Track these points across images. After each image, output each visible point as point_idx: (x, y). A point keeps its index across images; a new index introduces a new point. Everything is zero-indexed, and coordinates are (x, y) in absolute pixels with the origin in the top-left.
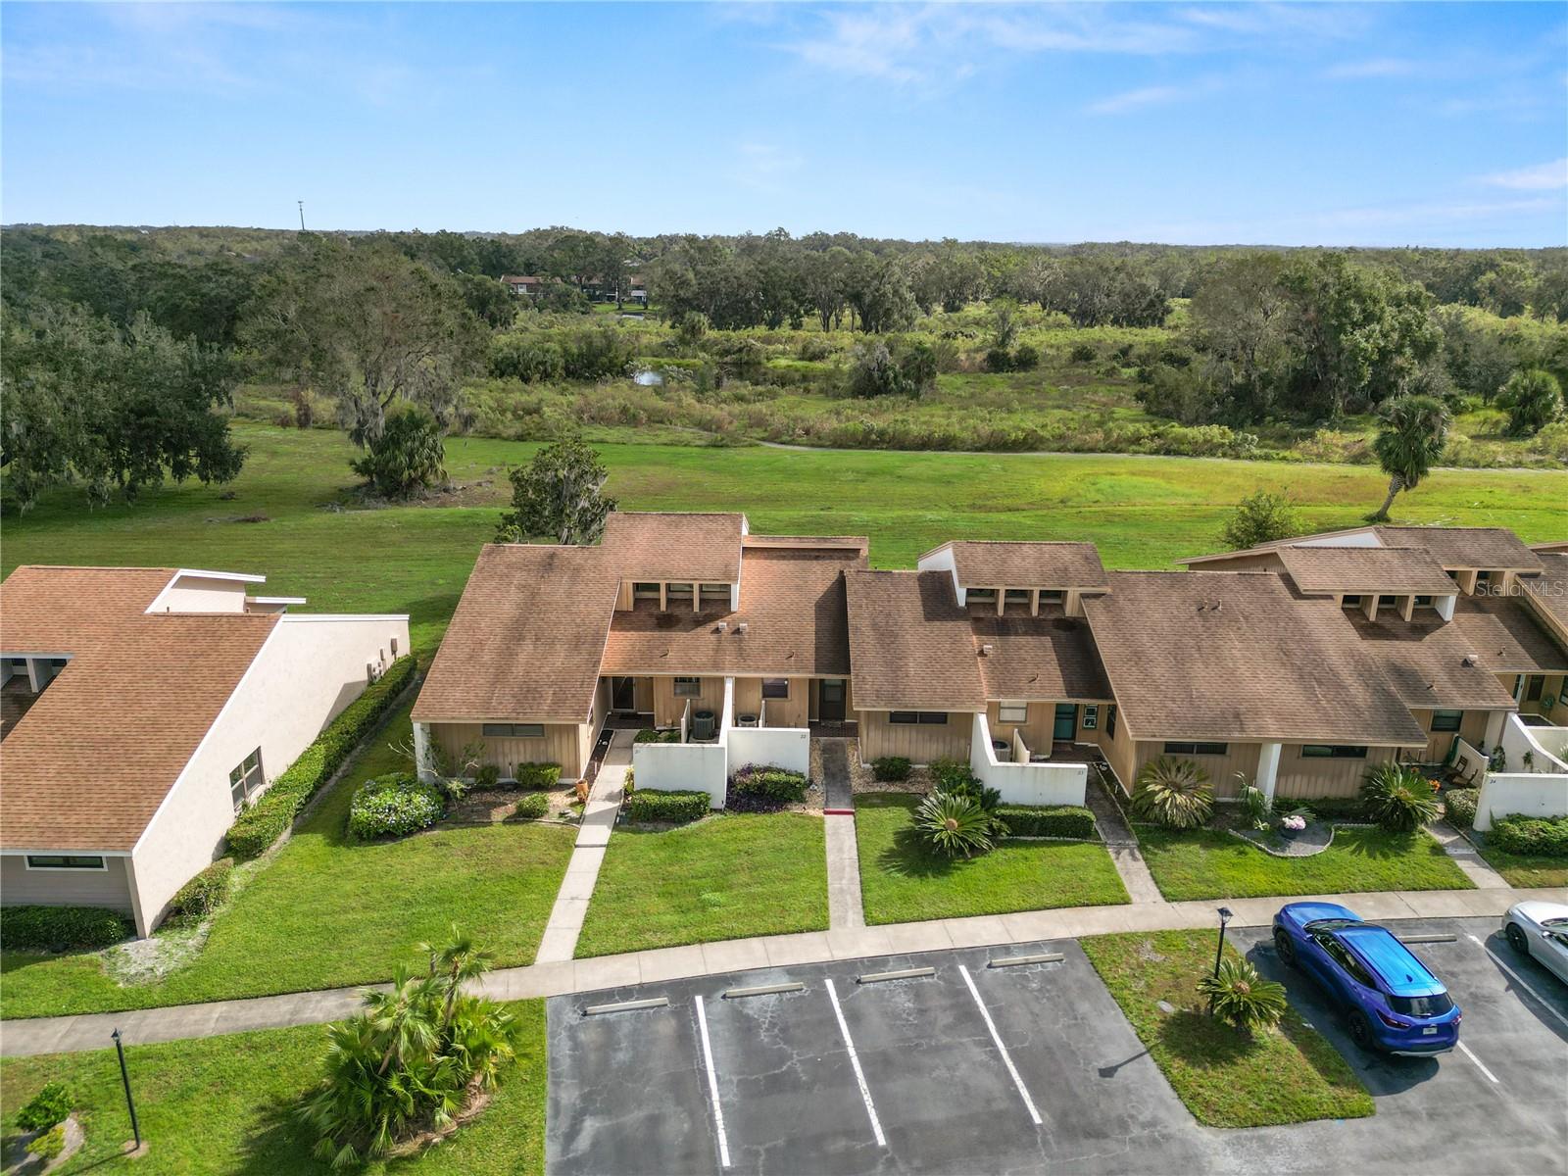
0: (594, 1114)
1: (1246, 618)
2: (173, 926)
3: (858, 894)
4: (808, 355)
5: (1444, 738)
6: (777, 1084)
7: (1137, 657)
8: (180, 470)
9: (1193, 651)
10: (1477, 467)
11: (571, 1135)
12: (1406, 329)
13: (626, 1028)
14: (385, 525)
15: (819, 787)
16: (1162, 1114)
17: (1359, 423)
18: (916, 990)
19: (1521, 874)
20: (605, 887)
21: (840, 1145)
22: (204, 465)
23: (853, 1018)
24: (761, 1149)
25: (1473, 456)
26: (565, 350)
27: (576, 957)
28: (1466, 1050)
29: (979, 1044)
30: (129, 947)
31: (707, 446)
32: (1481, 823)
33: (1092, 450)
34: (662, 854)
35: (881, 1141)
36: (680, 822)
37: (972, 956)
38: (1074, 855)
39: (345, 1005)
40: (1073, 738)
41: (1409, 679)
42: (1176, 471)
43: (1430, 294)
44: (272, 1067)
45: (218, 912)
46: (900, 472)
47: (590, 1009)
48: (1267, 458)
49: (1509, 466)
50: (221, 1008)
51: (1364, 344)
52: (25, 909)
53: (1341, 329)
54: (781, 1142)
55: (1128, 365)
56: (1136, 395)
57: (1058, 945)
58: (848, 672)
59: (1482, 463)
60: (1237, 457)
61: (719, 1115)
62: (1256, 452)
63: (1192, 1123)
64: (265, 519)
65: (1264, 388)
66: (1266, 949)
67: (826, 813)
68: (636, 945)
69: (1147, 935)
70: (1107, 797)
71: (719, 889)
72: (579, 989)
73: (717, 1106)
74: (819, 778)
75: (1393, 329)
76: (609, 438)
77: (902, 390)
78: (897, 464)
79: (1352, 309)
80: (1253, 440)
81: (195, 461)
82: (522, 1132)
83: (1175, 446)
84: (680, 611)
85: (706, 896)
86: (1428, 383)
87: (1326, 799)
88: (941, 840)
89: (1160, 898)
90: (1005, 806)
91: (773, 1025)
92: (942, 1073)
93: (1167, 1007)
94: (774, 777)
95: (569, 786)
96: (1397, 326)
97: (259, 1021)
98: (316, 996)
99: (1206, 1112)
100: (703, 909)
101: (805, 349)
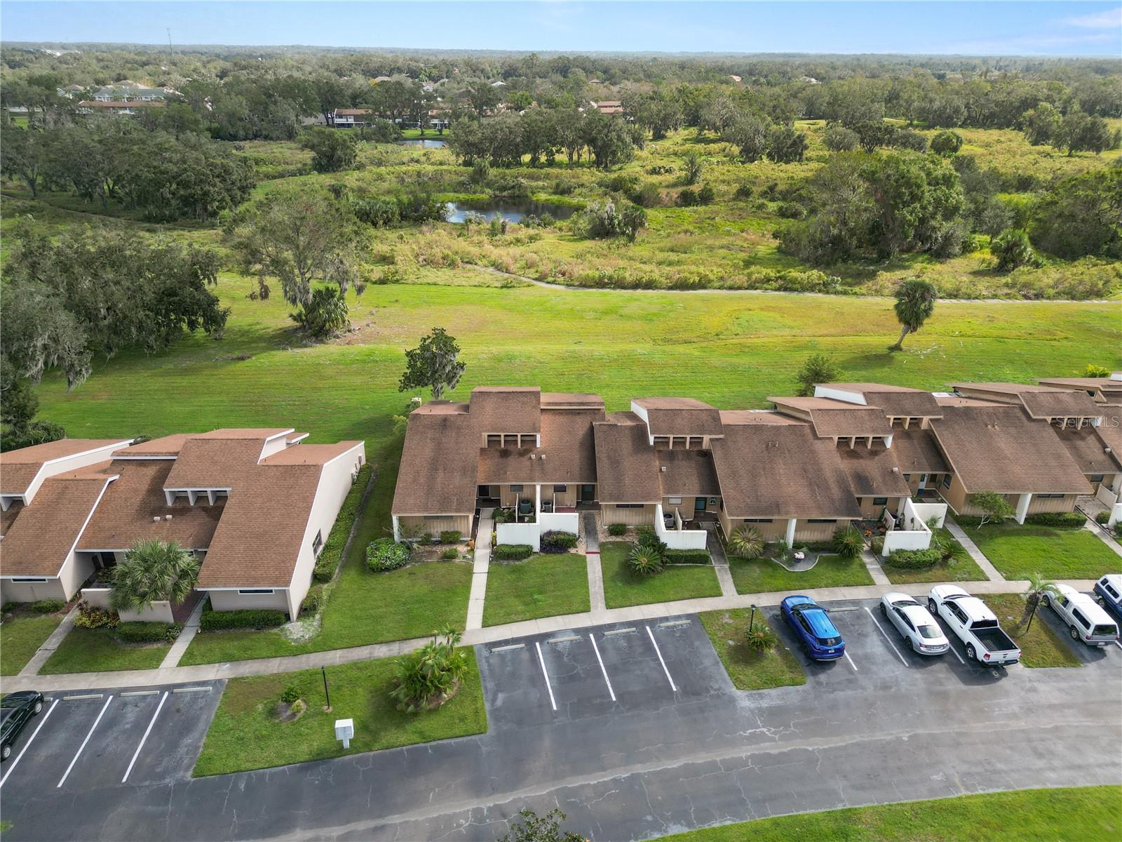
0: (502, 691)
1: (789, 451)
2: (304, 616)
3: (603, 594)
4: (560, 190)
5: (879, 508)
6: (572, 678)
7: (734, 474)
8: (192, 325)
9: (761, 471)
10: (969, 299)
11: (494, 700)
12: (938, 202)
13: (509, 657)
14: (322, 362)
15: (583, 539)
16: (723, 686)
17: (908, 261)
18: (627, 637)
19: (896, 577)
20: (490, 594)
21: (598, 701)
22: (206, 322)
23: (602, 650)
24: (568, 703)
25: (969, 291)
26: (399, 201)
27: (483, 627)
28: (848, 657)
29: (653, 660)
30: (288, 626)
31: (502, 287)
32: (885, 553)
33: (739, 288)
34: (513, 577)
35: (614, 699)
36: (519, 560)
37: (652, 622)
38: (699, 572)
39: (390, 650)
40: (705, 509)
41: (863, 481)
42: (788, 306)
43: (958, 174)
44: (370, 676)
45: (321, 609)
46: (621, 311)
47: (493, 650)
48: (845, 293)
49: (989, 298)
50: (339, 652)
51: (909, 217)
52: (241, 612)
53: (895, 207)
54: (576, 701)
55: (773, 200)
56: (773, 234)
57: (689, 616)
58: (596, 480)
59: (973, 296)
60: (828, 293)
61: (550, 691)
62: (839, 288)
63: (734, 689)
64: (248, 358)
65: (851, 237)
66: (777, 616)
67: (587, 553)
68: (508, 621)
69: (727, 611)
70: (718, 541)
71: (540, 593)
72: (487, 641)
73: (549, 687)
74: (583, 534)
75: (930, 203)
76: (438, 280)
77: (623, 233)
78: (621, 304)
79: (903, 193)
80: (838, 280)
81: (201, 320)
82: (475, 699)
83: (790, 285)
84: (511, 448)
85: (536, 597)
86: (952, 234)
87: (817, 542)
88: (640, 569)
89: (736, 593)
90: (669, 549)
91: (569, 654)
92: (638, 672)
93: (731, 643)
94: (562, 537)
95: (465, 541)
96: (932, 201)
97: (356, 658)
98: (377, 646)
99: (740, 684)
100: (535, 603)
101: (558, 185)
